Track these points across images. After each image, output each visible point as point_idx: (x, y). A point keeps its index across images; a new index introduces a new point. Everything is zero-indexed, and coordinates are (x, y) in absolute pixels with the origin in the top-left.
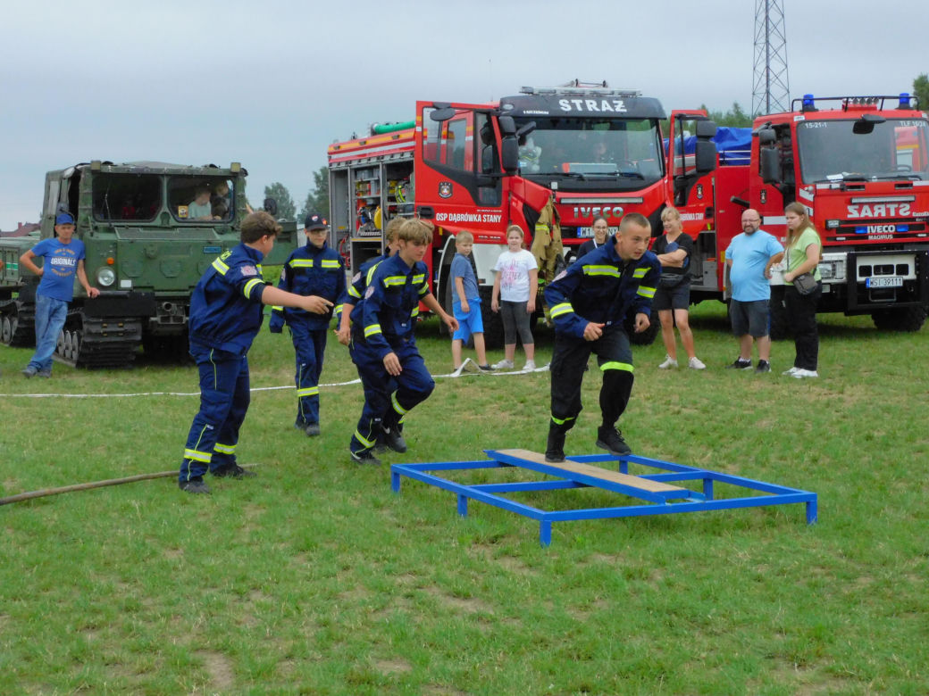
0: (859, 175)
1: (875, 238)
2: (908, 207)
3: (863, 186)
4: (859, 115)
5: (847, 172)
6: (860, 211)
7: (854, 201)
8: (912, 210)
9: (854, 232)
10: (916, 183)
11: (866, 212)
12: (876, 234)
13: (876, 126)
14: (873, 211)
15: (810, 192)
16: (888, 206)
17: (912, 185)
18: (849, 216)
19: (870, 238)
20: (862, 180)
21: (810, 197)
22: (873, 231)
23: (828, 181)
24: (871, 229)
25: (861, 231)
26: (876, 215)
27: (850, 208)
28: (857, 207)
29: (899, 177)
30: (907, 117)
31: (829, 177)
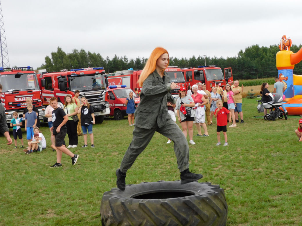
0: (17, 89)
1: (23, 107)
2: (32, 97)
3: (18, 93)
4: (16, 73)
5: (14, 89)
6: (18, 99)
7: (16, 97)
8: (33, 98)
9: (17, 105)
10: (33, 91)
11: (20, 100)
12: (23, 105)
13: (21, 76)
14: (22, 99)
15: (4, 95)
16: (26, 98)
17: (32, 91)
18: (15, 101)
19: (22, 107)
20: (18, 91)
21: (4, 96)
22: (22, 105)
23: (8, 92)
24: (21, 104)
25: (19, 105)
26: (23, 100)
27: (15, 99)
28: (17, 98)
29: (28, 89)
30: (29, 73)
31: (9, 90)
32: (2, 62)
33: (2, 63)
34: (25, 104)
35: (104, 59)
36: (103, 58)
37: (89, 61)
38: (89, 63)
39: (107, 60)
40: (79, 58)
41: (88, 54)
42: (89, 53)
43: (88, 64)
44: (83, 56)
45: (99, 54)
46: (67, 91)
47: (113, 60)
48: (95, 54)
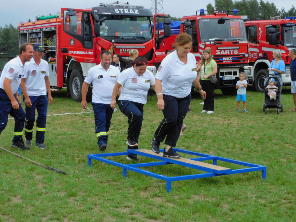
0: (220, 39)
1: (226, 62)
2: (237, 51)
3: (222, 43)
4: (220, 17)
5: (216, 38)
6: (220, 52)
7: (219, 48)
8: (238, 52)
9: (218, 60)
10: (240, 42)
11: (223, 53)
12: (226, 60)
13: (226, 21)
14: (225, 52)
15: (203, 45)
16: (230, 50)
17: (238, 43)
18: (217, 54)
19: (224, 62)
20: (221, 41)
21: (203, 47)
22: (225, 59)
23: (209, 41)
24: (224, 59)
25: (221, 59)
26: (226, 53)
27: (217, 51)
28: (220, 50)
29: (234, 40)
30: (236, 18)
31: (210, 40)
32: (156, 8)
33: (155, 10)
34: (229, 58)
35: (279, 11)
36: (277, 9)
37: (260, 12)
38: (260, 14)
39: (282, 11)
40: (249, 7)
41: (260, 3)
42: (262, 3)
43: (259, 16)
44: (253, 5)
45: (273, 4)
46: (279, 45)
47: (289, 12)
48: (268, 3)
